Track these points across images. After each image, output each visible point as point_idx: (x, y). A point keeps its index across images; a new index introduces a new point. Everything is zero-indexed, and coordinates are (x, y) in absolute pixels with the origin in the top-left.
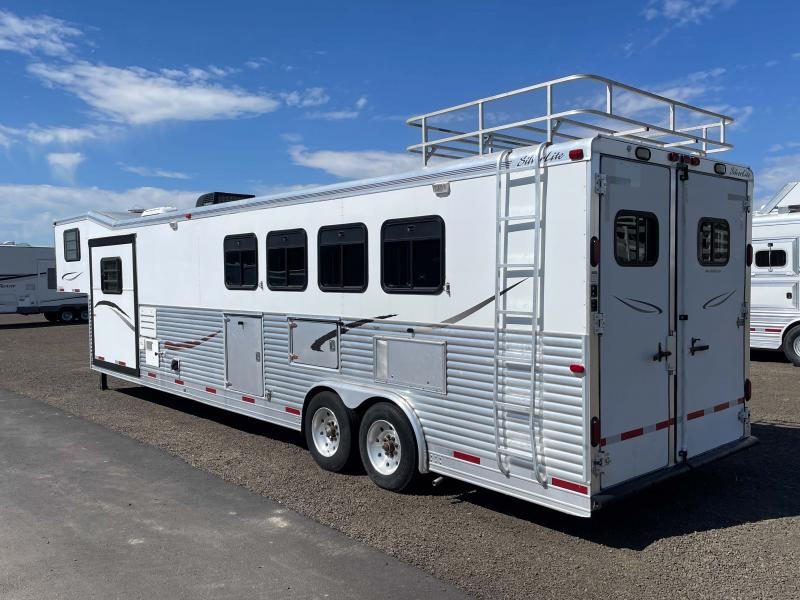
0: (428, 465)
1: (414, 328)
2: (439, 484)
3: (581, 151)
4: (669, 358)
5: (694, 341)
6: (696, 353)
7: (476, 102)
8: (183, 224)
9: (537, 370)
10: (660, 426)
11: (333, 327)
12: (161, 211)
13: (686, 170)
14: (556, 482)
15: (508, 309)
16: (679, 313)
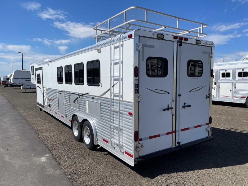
0: (97, 143)
1: (94, 97)
2: (99, 149)
3: (131, 35)
4: (172, 109)
5: (185, 104)
6: (185, 108)
7: (107, 20)
8: (50, 64)
9: (121, 113)
10: (168, 134)
11: (77, 96)
12: (47, 60)
13: (181, 42)
14: (126, 153)
15: (115, 92)
16: (178, 94)
